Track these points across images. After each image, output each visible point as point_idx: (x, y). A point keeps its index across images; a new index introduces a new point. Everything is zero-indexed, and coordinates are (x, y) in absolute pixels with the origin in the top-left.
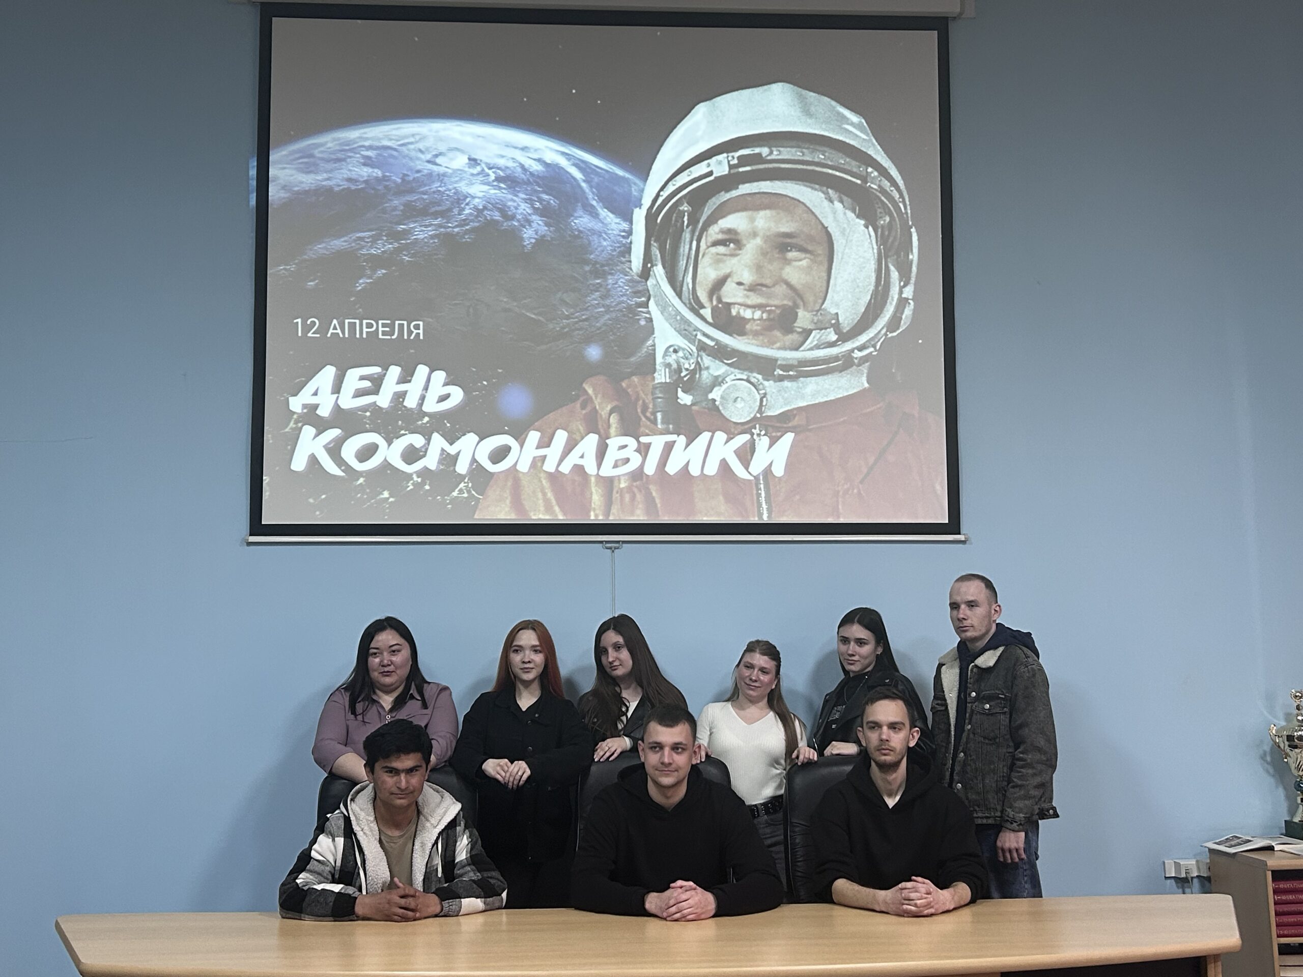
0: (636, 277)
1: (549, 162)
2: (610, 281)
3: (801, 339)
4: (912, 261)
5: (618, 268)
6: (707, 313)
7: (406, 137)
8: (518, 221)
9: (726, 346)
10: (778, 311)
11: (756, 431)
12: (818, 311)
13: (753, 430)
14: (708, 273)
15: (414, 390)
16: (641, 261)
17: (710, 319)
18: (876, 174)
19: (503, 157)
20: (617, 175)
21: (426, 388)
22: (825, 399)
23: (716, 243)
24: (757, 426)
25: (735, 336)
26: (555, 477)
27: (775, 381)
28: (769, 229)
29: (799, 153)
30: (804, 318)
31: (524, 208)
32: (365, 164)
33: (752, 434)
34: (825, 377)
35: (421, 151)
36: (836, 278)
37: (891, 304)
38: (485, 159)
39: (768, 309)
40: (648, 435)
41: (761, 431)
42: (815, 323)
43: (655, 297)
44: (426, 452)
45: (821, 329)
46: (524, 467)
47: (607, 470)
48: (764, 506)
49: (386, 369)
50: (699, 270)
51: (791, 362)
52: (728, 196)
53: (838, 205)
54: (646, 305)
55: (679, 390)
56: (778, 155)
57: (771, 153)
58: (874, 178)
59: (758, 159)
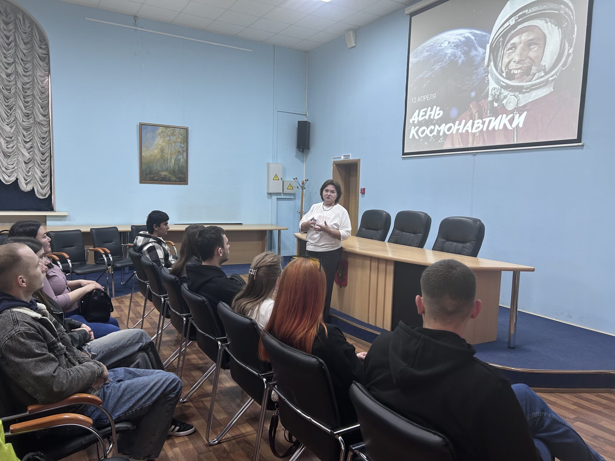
0: (486, 67)
1: (466, 36)
2: (479, 70)
3: (532, 77)
4: (574, 38)
5: (481, 65)
6: (504, 74)
7: (435, 41)
8: (458, 58)
9: (509, 84)
10: (526, 69)
11: (515, 113)
12: (538, 66)
13: (514, 112)
14: (506, 60)
15: (433, 113)
16: (487, 61)
17: (505, 77)
18: (564, 7)
19: (456, 39)
20: (483, 34)
21: (435, 112)
22: (538, 97)
23: (509, 49)
24: (516, 111)
25: (512, 80)
26: (461, 134)
27: (523, 94)
28: (525, 39)
29: (538, 8)
30: (534, 69)
31: (460, 53)
32: (427, 52)
33: (514, 114)
34: (539, 90)
35: (438, 44)
36: (546, 52)
37: (564, 57)
38: (452, 41)
39: (523, 68)
40: (485, 118)
41: (516, 112)
42: (537, 70)
43: (490, 72)
44: (434, 130)
45: (539, 72)
46: (454, 132)
47: (474, 131)
48: (515, 138)
49: (428, 109)
50: (503, 60)
51: (528, 86)
52: (514, 31)
53: (549, 24)
54: (487, 76)
55: (494, 102)
56: (531, 11)
57: (529, 11)
58: (564, 8)
59: (524, 14)
